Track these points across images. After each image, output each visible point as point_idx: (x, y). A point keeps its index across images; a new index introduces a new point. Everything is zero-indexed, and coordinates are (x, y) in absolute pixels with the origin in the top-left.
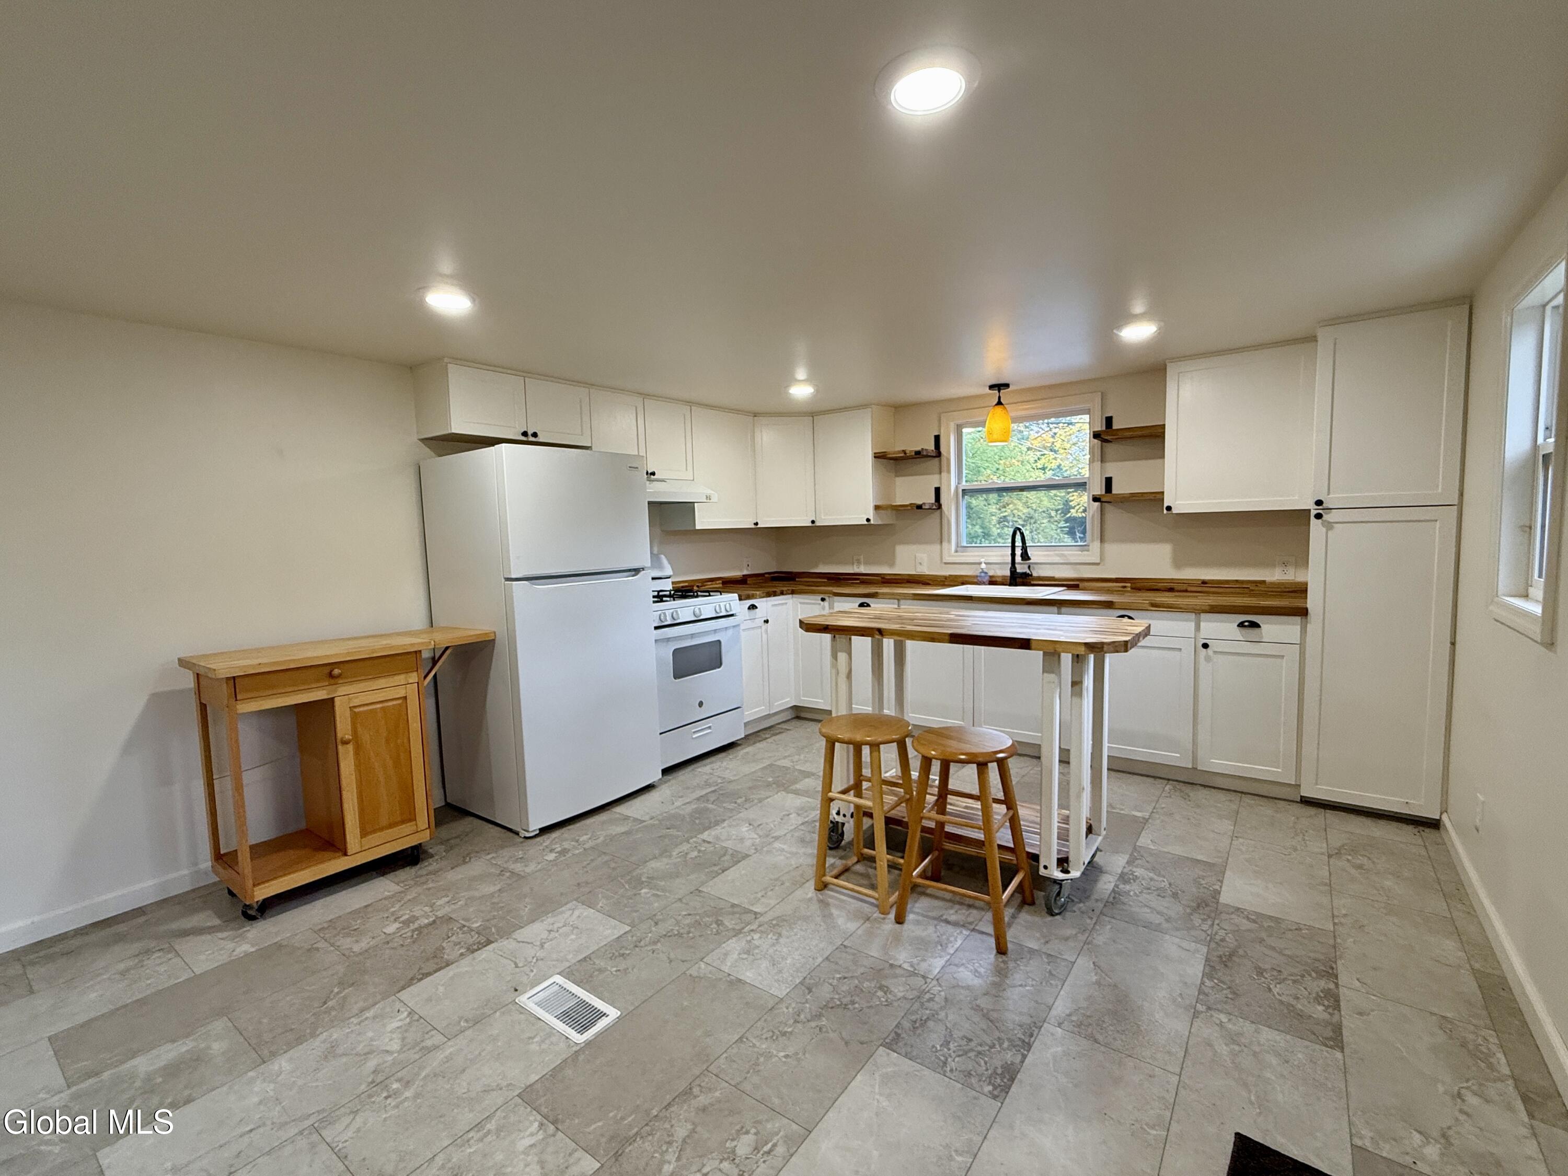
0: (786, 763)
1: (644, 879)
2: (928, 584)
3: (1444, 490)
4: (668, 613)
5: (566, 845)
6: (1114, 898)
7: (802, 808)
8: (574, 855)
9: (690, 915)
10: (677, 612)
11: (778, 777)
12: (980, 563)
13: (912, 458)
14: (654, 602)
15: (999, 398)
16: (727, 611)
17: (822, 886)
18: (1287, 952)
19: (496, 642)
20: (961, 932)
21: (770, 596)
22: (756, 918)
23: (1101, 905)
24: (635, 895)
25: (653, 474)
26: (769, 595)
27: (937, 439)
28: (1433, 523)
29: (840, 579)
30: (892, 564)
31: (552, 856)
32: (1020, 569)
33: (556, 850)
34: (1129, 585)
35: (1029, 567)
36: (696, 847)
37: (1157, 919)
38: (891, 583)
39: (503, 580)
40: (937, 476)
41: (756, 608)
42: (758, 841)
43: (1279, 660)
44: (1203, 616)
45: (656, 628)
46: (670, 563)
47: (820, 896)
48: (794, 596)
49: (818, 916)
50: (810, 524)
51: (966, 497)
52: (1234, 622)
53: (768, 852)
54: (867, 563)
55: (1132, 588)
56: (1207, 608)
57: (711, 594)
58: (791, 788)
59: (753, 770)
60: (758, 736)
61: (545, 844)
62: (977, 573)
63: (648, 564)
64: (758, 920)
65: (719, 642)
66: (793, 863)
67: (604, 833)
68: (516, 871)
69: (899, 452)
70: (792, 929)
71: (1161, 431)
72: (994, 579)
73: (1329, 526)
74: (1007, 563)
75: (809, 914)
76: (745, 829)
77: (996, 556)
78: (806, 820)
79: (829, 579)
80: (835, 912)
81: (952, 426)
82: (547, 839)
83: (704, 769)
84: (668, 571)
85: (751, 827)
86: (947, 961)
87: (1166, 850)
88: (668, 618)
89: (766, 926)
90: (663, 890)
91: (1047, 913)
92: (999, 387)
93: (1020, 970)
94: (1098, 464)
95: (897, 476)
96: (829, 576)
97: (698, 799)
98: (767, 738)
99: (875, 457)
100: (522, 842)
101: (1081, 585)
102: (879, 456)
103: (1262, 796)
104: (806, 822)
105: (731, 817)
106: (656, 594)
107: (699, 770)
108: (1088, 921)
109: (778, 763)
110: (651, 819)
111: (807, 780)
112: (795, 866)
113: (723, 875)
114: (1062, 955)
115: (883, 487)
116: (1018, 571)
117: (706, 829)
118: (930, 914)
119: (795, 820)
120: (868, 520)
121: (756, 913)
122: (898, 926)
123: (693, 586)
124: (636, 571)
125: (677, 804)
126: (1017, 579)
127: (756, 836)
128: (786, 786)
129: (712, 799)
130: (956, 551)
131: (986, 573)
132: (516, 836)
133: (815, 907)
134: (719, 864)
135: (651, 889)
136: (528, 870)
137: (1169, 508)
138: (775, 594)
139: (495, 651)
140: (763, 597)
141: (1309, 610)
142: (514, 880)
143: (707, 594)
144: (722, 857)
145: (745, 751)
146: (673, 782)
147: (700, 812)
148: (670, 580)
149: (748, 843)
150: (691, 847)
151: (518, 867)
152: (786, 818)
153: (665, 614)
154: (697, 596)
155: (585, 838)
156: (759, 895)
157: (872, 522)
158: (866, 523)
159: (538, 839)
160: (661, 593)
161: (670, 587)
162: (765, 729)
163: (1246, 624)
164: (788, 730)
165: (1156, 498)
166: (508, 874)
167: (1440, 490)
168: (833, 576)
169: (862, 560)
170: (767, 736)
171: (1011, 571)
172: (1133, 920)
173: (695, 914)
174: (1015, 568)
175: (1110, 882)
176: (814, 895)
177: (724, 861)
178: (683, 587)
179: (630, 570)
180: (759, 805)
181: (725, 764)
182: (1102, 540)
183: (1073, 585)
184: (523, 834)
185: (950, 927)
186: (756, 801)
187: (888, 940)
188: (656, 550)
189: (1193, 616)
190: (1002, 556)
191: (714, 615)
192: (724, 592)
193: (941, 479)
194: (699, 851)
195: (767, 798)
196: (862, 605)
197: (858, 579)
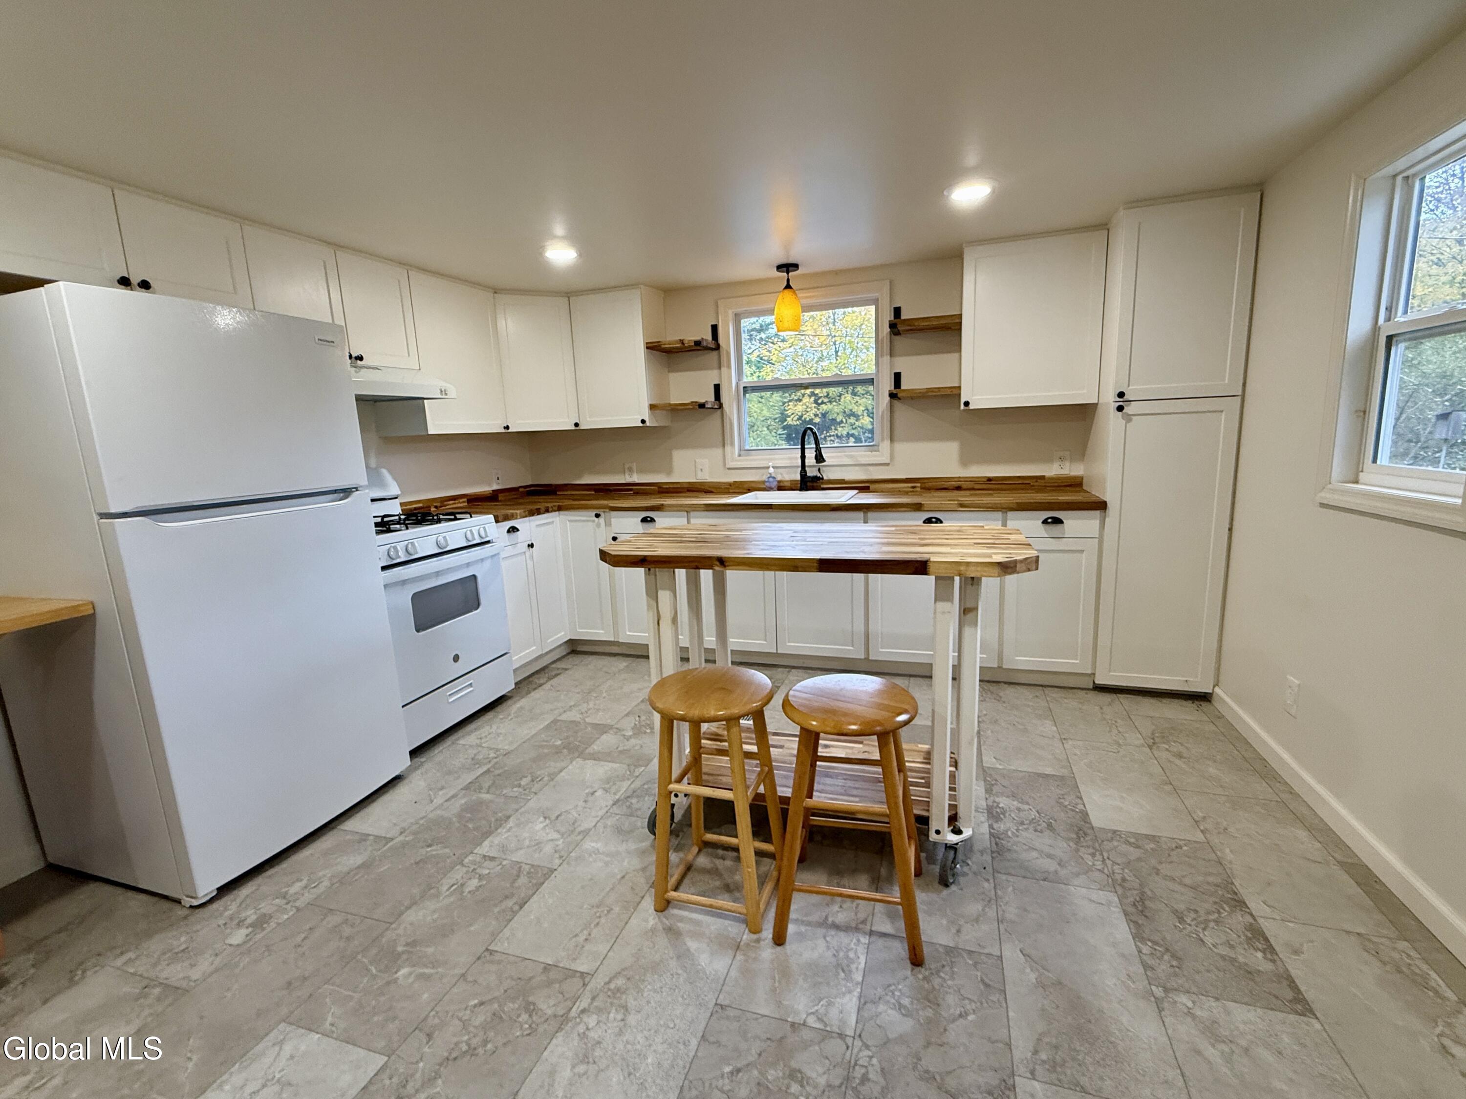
0: (573, 715)
1: (400, 949)
2: (711, 492)
3: (1229, 382)
4: (400, 547)
5: (265, 907)
6: (997, 844)
7: (608, 781)
8: (278, 924)
9: (482, 1004)
10: (413, 544)
11: (568, 737)
12: (768, 468)
13: (690, 350)
14: (378, 533)
15: (788, 280)
16: (481, 537)
17: (664, 905)
18: (1187, 881)
19: (98, 616)
20: (859, 941)
21: (533, 515)
22: (585, 985)
23: (987, 858)
24: (388, 983)
25: (360, 358)
26: (532, 513)
27: (715, 328)
28: (1218, 414)
29: (611, 491)
30: (669, 472)
31: (238, 936)
32: (811, 473)
33: (249, 921)
34: (919, 485)
35: (819, 470)
36: (474, 869)
37: (1051, 866)
38: (667, 493)
39: (96, 517)
40: (715, 372)
41: (518, 530)
42: (560, 842)
43: (1079, 555)
44: (1010, 514)
45: (384, 568)
46: (395, 479)
47: (665, 920)
48: (561, 512)
49: (672, 958)
50: (573, 428)
51: (747, 395)
52: (1038, 519)
53: (577, 858)
54: (641, 471)
55: (921, 488)
56: (1015, 506)
57: (458, 516)
58: (587, 751)
59: (533, 732)
60: (531, 682)
61: (227, 913)
62: (764, 478)
63: (363, 481)
64: (588, 988)
65: (474, 577)
66: (616, 871)
67: (328, 873)
68: (173, 982)
69: (676, 342)
70: (640, 991)
71: (957, 321)
72: (782, 484)
73: (1128, 418)
74: (798, 467)
75: (657, 957)
76: (539, 826)
77: (782, 459)
78: (617, 797)
79: (597, 491)
80: (692, 945)
81: (731, 314)
82: (231, 903)
83: (468, 739)
84: (394, 490)
85: (548, 821)
86: (860, 998)
87: (1013, 768)
88: (401, 553)
89: (601, 997)
90: (434, 964)
91: (939, 883)
92: (787, 267)
93: (949, 987)
94: (886, 359)
95: (669, 372)
96: (597, 487)
97: (467, 788)
98: (541, 685)
99: (647, 348)
100: (185, 918)
101: (872, 487)
102: (653, 347)
103: (1064, 688)
104: (618, 800)
105: (517, 810)
106: (379, 520)
107: (462, 742)
108: (986, 885)
109: (564, 717)
110: (401, 833)
111: (604, 737)
112: (619, 877)
113: (521, 913)
114: (984, 948)
115: (657, 384)
116: (808, 474)
117: (487, 834)
118: (810, 918)
119: (603, 800)
120: (643, 421)
121: (582, 974)
122: (779, 948)
123: (429, 507)
124: (346, 492)
125: (438, 801)
126: (808, 483)
127: (556, 836)
128: (581, 749)
129: (486, 785)
130: (740, 455)
131: (774, 478)
132: (176, 907)
133: (662, 940)
134: (513, 895)
135: (414, 966)
136: (196, 974)
137: (967, 404)
138: (538, 512)
139: (97, 627)
140: (526, 517)
141: (1109, 505)
142: (167, 1002)
143: (452, 517)
144: (514, 881)
145: (518, 705)
146: (427, 766)
147: (474, 809)
148: (397, 501)
149: (548, 849)
150: (467, 872)
151: (174, 973)
152: (590, 798)
153: (395, 548)
154: (439, 521)
155: (297, 887)
156: (581, 938)
157: (648, 424)
158: (641, 425)
159: (215, 906)
160: (386, 519)
161: (397, 510)
162: (537, 672)
163: (1050, 520)
164: (566, 669)
165: (951, 396)
166: (157, 991)
167: (1227, 381)
168: (602, 487)
169: (635, 468)
170: (542, 681)
171: (801, 475)
172: (1027, 872)
173: (491, 1001)
174: (805, 471)
175: (982, 822)
176: (657, 920)
177: (519, 888)
178: (415, 509)
179: (335, 491)
180: (552, 783)
181: (494, 727)
182: (892, 440)
183: (864, 487)
184: (188, 902)
185: (842, 934)
186: (546, 779)
187: (774, 979)
188: (373, 464)
189: (999, 515)
190: (790, 459)
191: (465, 544)
192: (476, 513)
193: (720, 374)
194: (481, 877)
195: (561, 771)
196: (644, 520)
197: (631, 490)
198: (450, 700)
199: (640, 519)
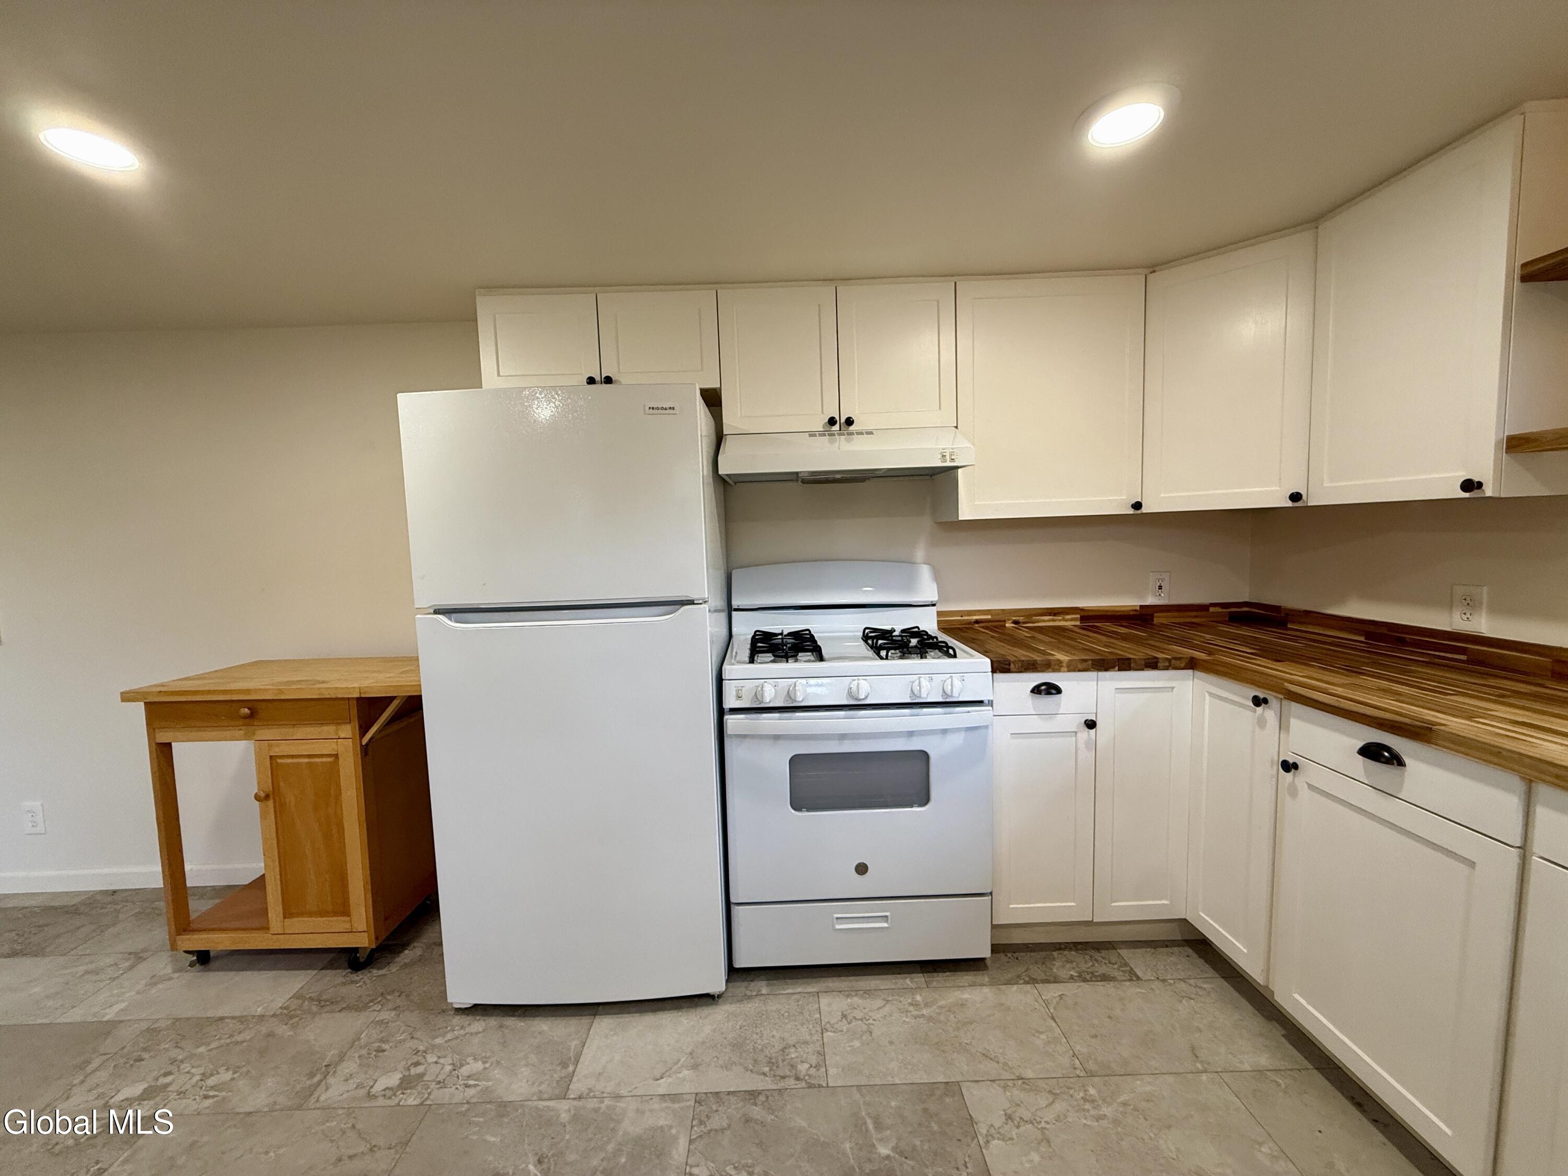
5: (438, 1066)
10: (799, 685)
16: (946, 693)
21: (1107, 669)
25: (851, 422)
26: (1102, 665)
33: (414, 1070)
41: (1058, 691)
48: (1196, 673)
50: (1289, 503)
60: (1045, 961)
82: (459, 1029)
84: (930, 595)
99: (1525, 278)
120: (1471, 486)
125: (662, 1085)
136: (331, 1091)
148: (935, 610)
151: (343, 1072)
155: (471, 1068)
159: (456, 1020)
166: (314, 1081)
169: (1484, 600)
196: (1371, 752)
197: (1463, 651)
198: (838, 927)
199: (1360, 744)
